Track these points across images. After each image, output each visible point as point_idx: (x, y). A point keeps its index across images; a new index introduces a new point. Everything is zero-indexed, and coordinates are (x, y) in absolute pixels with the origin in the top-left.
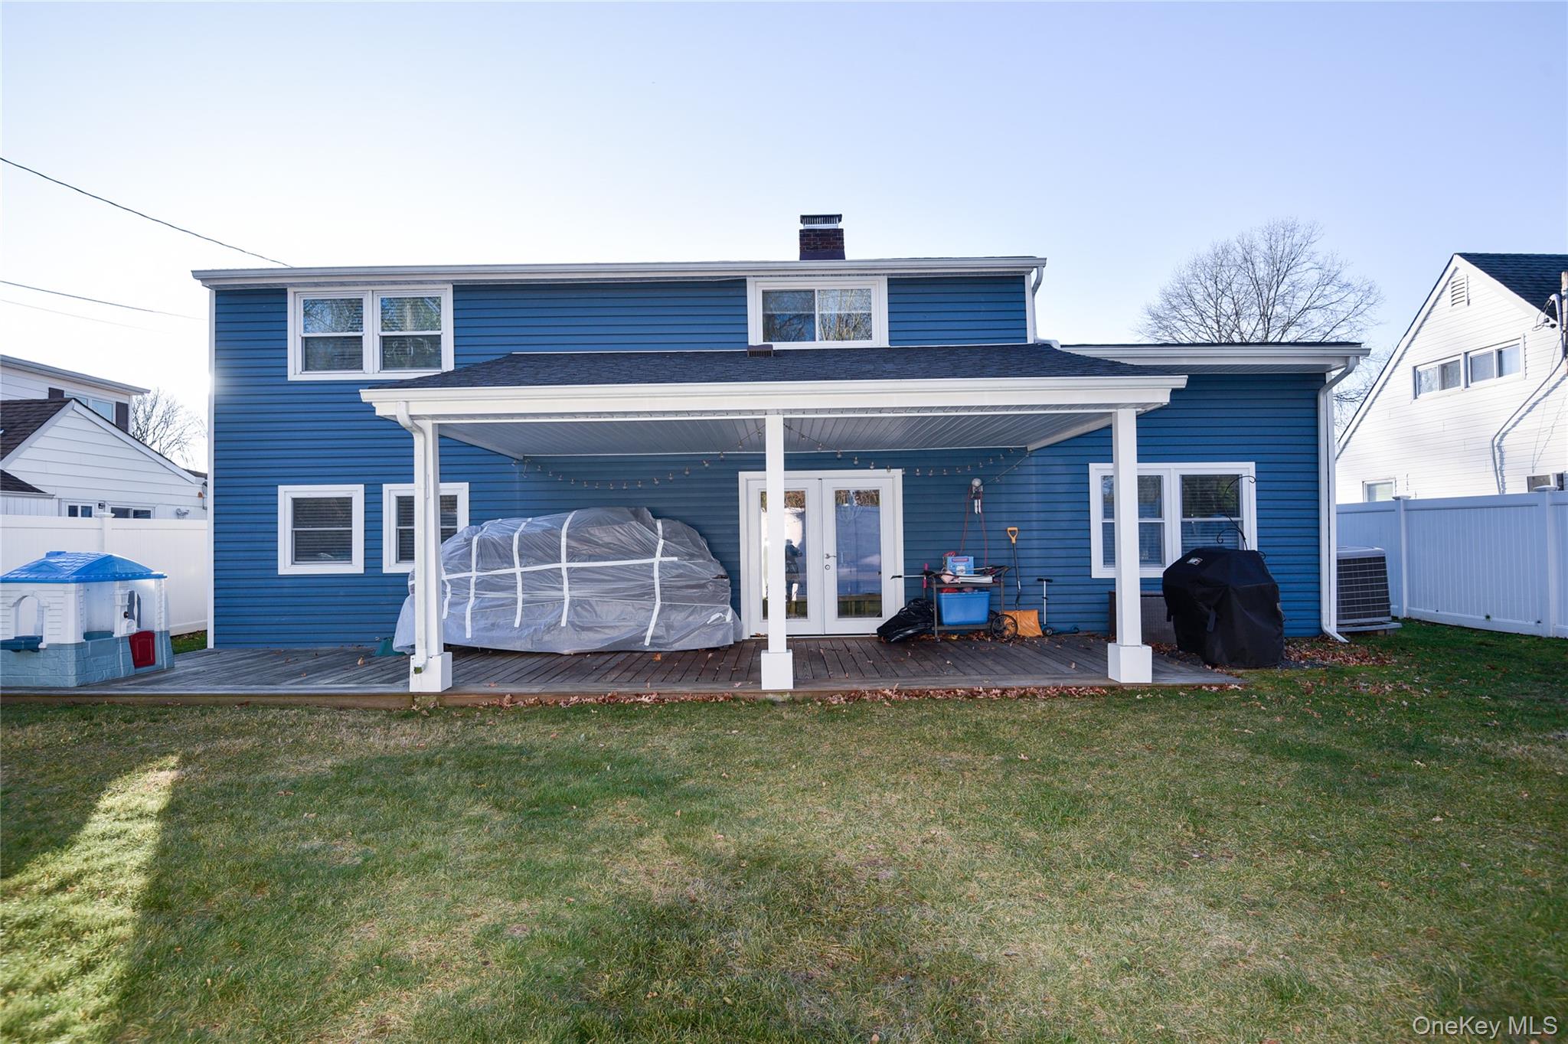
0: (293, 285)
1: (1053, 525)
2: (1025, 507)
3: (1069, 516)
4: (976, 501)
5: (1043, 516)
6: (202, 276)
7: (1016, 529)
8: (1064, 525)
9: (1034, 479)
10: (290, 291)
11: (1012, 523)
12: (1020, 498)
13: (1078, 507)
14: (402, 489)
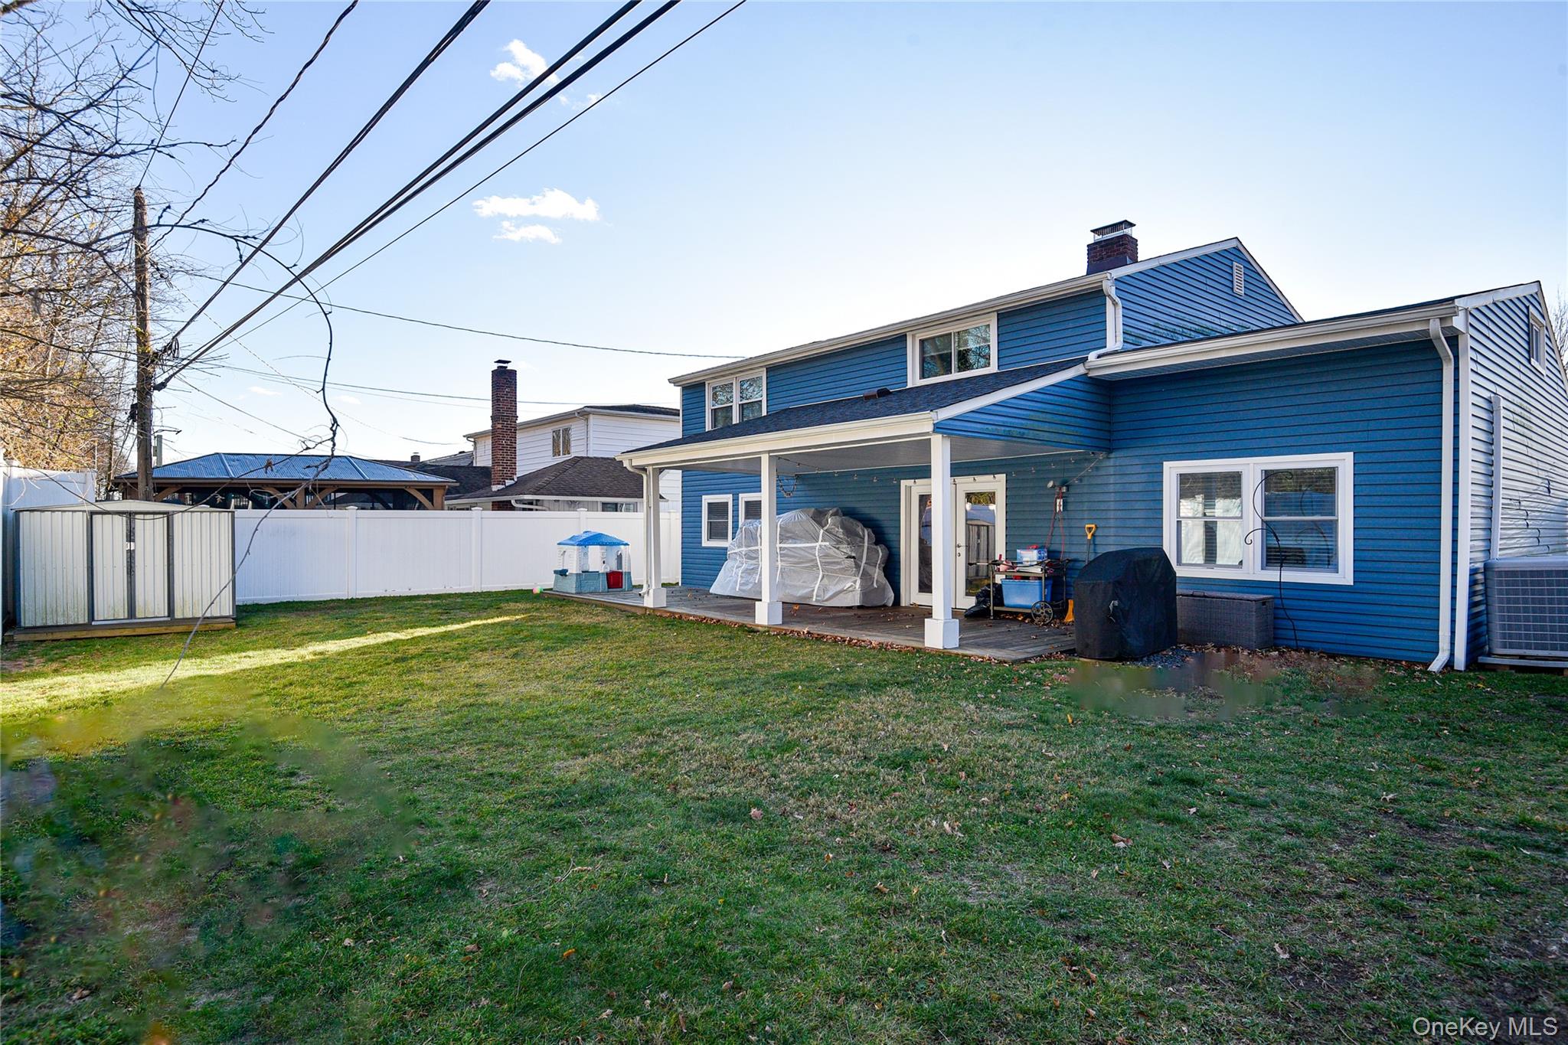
0: (707, 380)
1: (1128, 523)
2: (1102, 506)
3: (1142, 514)
4: (1058, 501)
5: (1119, 514)
6: (674, 381)
7: (1093, 526)
8: (1140, 523)
9: (1112, 480)
10: (707, 383)
11: (1091, 520)
12: (1101, 498)
13: (1152, 505)
14: (751, 497)
